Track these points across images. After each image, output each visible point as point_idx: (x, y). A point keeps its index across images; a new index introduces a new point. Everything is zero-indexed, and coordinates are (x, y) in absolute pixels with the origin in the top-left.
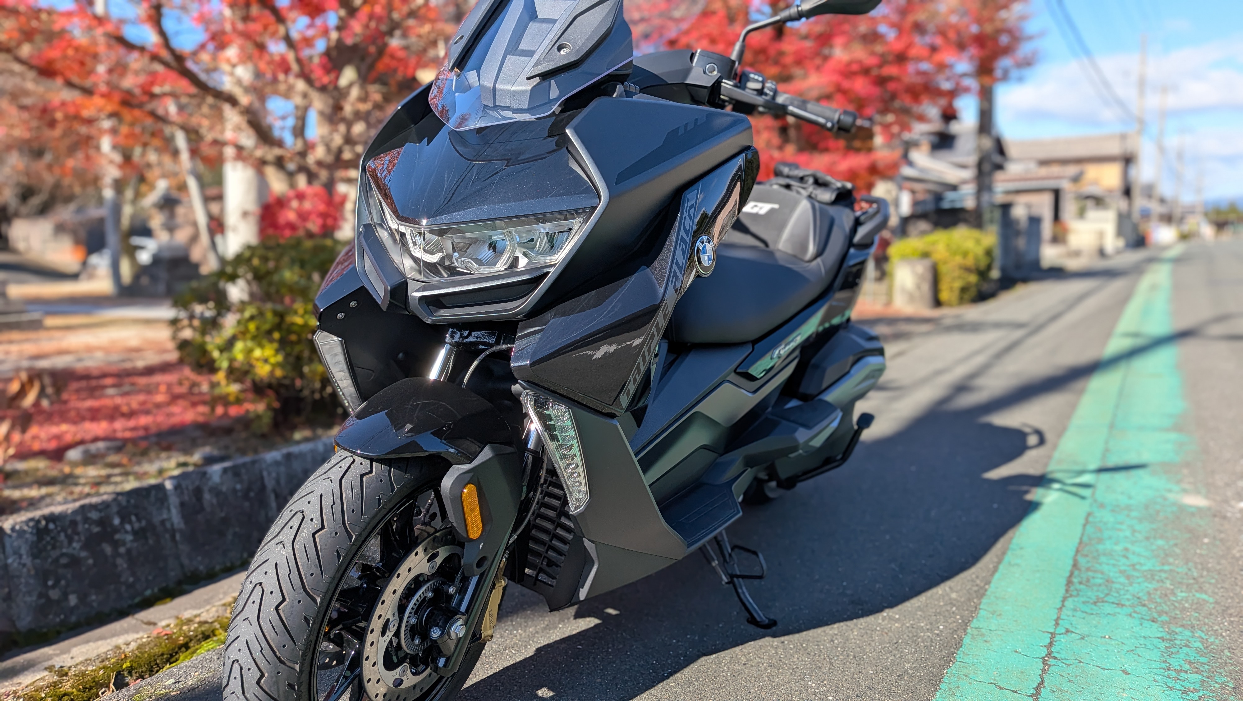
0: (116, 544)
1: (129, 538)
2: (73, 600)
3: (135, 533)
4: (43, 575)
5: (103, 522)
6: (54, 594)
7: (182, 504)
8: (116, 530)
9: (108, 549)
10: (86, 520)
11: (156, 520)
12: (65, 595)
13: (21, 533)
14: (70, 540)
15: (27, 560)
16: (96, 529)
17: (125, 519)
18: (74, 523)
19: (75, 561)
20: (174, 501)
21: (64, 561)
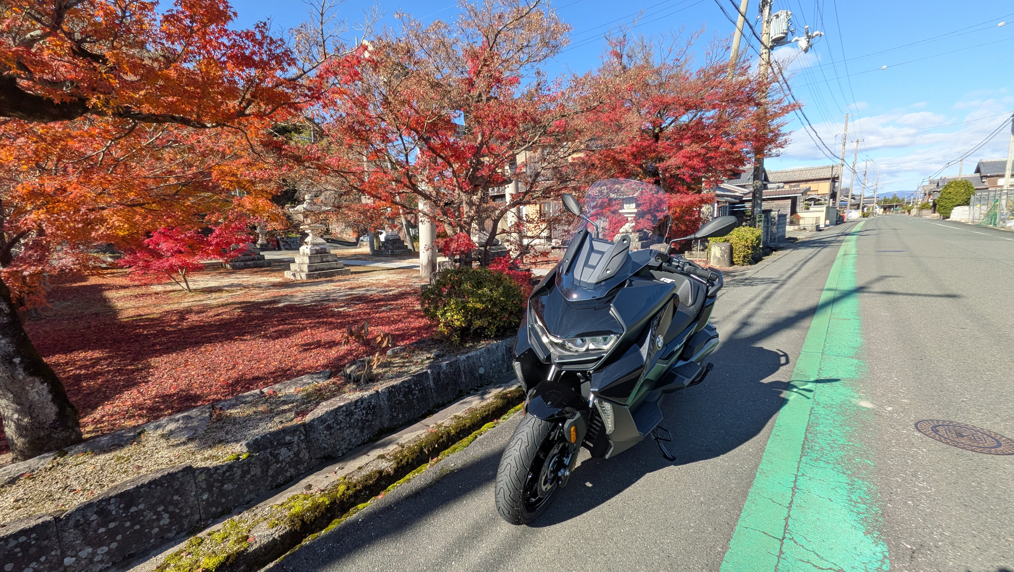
0: (413, 395)
1: (417, 392)
2: (400, 416)
3: (419, 390)
4: (391, 408)
5: (409, 387)
6: (395, 414)
7: (434, 379)
8: (413, 390)
9: (411, 397)
10: (404, 386)
11: (426, 385)
12: (398, 414)
13: (384, 393)
14: (399, 394)
15: (386, 402)
16: (407, 390)
17: (416, 386)
18: (400, 388)
19: (401, 402)
20: (431, 377)
21: (397, 402)
